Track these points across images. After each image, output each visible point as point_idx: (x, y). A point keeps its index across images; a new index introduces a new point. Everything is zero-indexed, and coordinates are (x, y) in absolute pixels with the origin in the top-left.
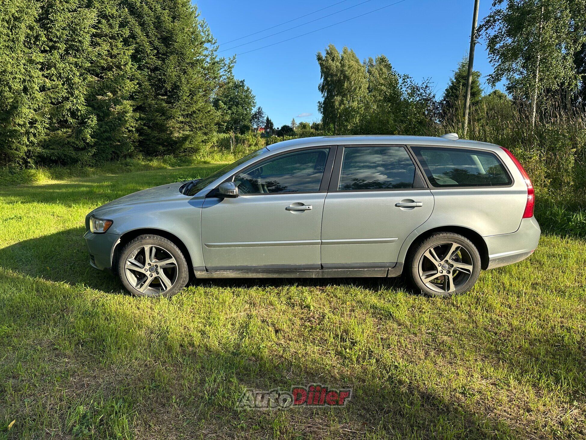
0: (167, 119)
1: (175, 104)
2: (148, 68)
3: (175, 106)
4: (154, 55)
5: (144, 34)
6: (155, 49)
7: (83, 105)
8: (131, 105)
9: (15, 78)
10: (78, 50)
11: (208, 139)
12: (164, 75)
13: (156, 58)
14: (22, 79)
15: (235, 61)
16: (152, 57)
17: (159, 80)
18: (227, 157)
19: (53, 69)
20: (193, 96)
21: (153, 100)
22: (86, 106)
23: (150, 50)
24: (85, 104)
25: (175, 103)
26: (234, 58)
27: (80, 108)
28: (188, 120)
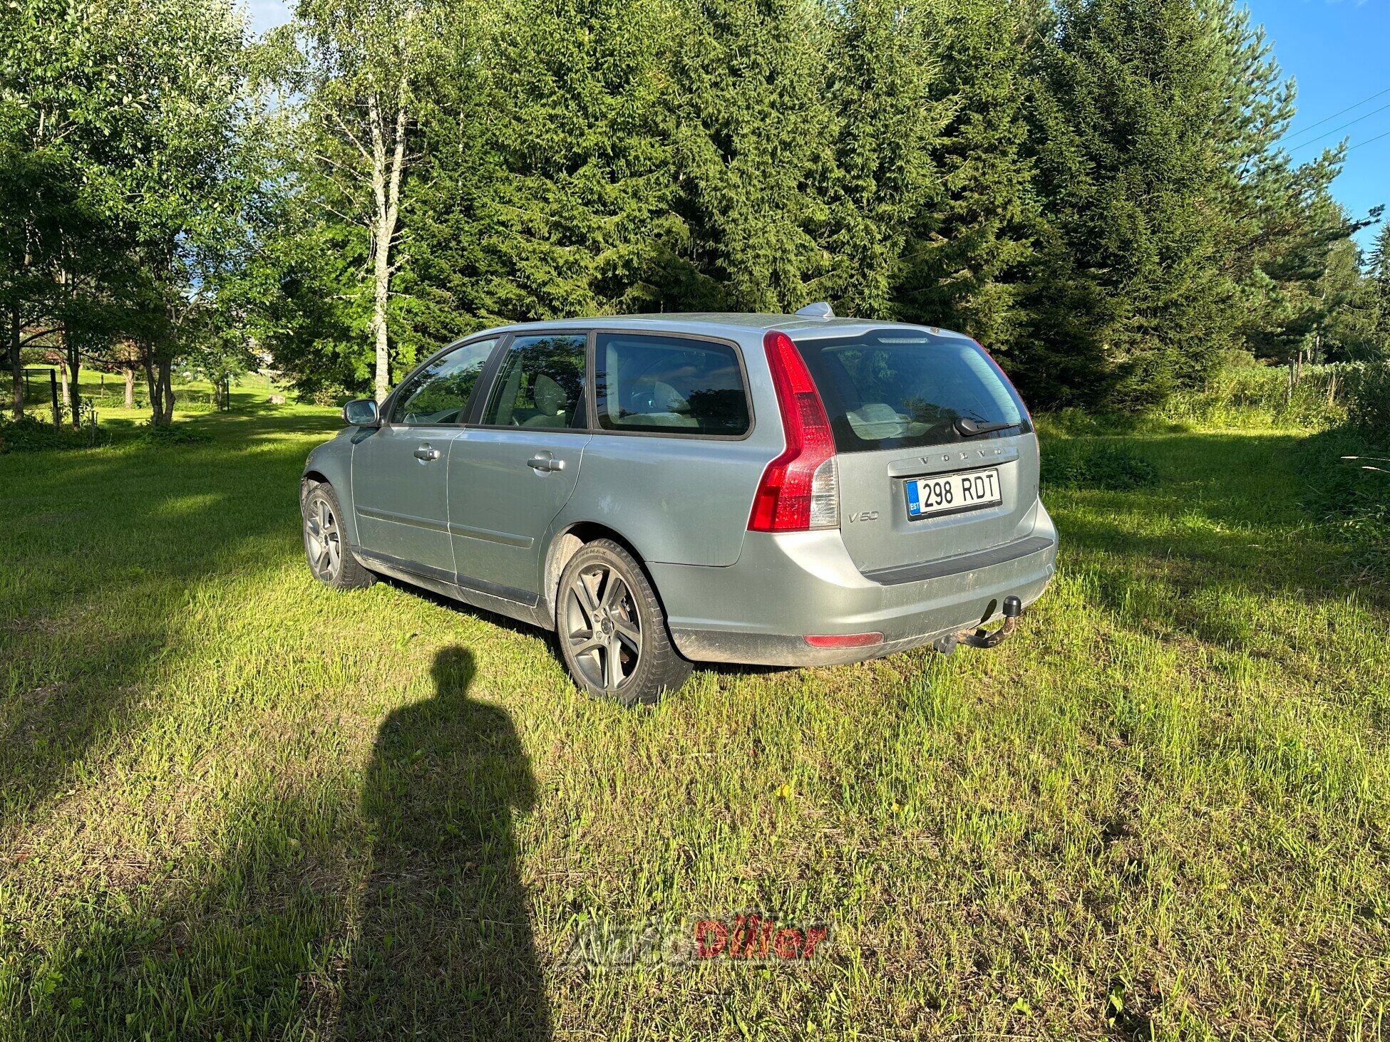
0: (1096, 322)
1: (1121, 286)
2: (1073, 206)
3: (1123, 289)
4: (1087, 174)
5: (1072, 129)
6: (1092, 159)
7: (884, 298)
8: (1010, 294)
9: (758, 256)
10: (896, 188)
11: (1205, 370)
12: (1102, 216)
13: (1093, 179)
14: (771, 257)
15: (1341, 155)
16: (1083, 178)
17: (1091, 231)
18: (1248, 417)
19: (843, 231)
20: (1174, 262)
21: (1070, 278)
22: (890, 300)
23: (1080, 162)
24: (886, 296)
25: (1122, 282)
26: (1341, 147)
27: (876, 306)
28: (1155, 322)
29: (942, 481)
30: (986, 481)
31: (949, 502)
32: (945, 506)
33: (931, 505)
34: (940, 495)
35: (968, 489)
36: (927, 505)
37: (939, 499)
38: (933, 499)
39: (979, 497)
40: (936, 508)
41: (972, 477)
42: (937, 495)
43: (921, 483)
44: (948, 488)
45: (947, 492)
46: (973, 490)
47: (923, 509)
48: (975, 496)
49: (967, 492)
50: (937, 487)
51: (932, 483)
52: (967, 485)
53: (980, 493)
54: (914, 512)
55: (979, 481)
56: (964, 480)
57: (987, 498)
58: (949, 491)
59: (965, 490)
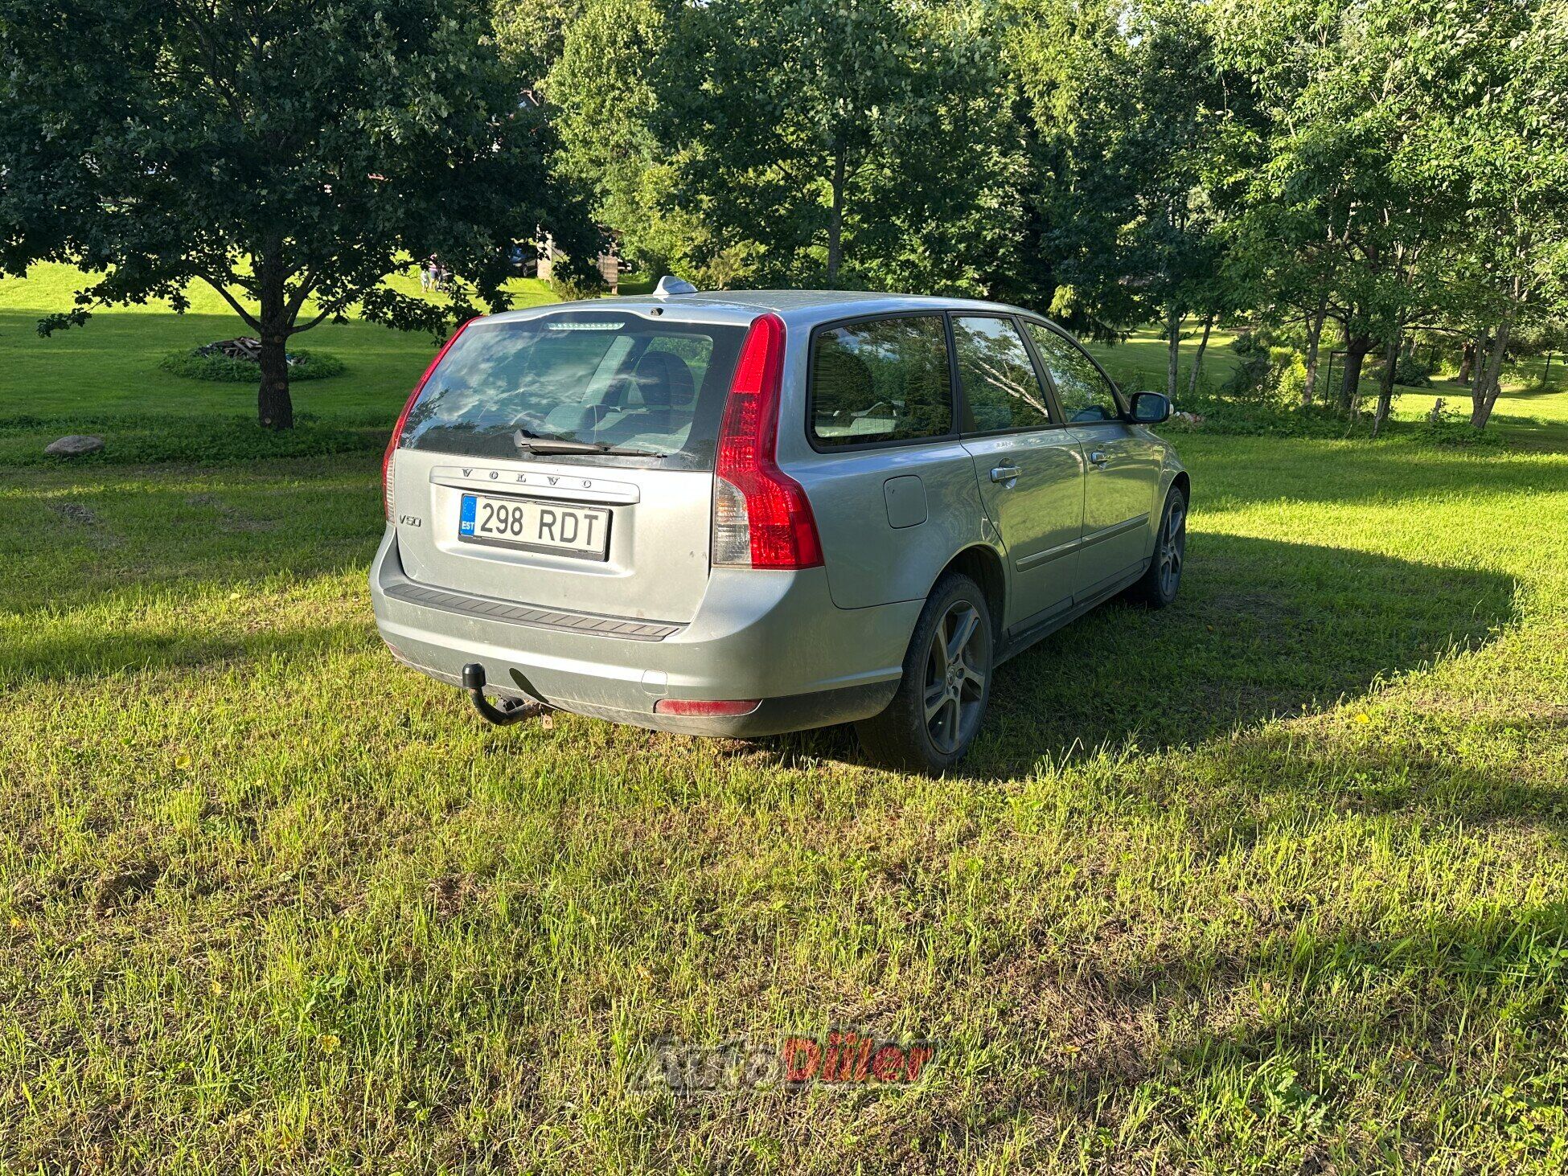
29: (511, 506)
30: (584, 524)
31: (516, 534)
32: (508, 536)
33: (490, 530)
34: (505, 521)
35: (550, 526)
36: (483, 529)
37: (502, 526)
38: (494, 523)
39: (563, 539)
40: (495, 535)
41: (559, 511)
42: (501, 521)
43: (481, 502)
44: (517, 515)
45: (515, 520)
46: (556, 529)
47: (478, 532)
48: (557, 536)
49: (546, 530)
50: (503, 512)
51: (496, 504)
52: (548, 519)
53: (569, 534)
54: (465, 531)
55: (570, 521)
56: (543, 512)
57: (580, 544)
58: (519, 520)
59: (542, 524)
